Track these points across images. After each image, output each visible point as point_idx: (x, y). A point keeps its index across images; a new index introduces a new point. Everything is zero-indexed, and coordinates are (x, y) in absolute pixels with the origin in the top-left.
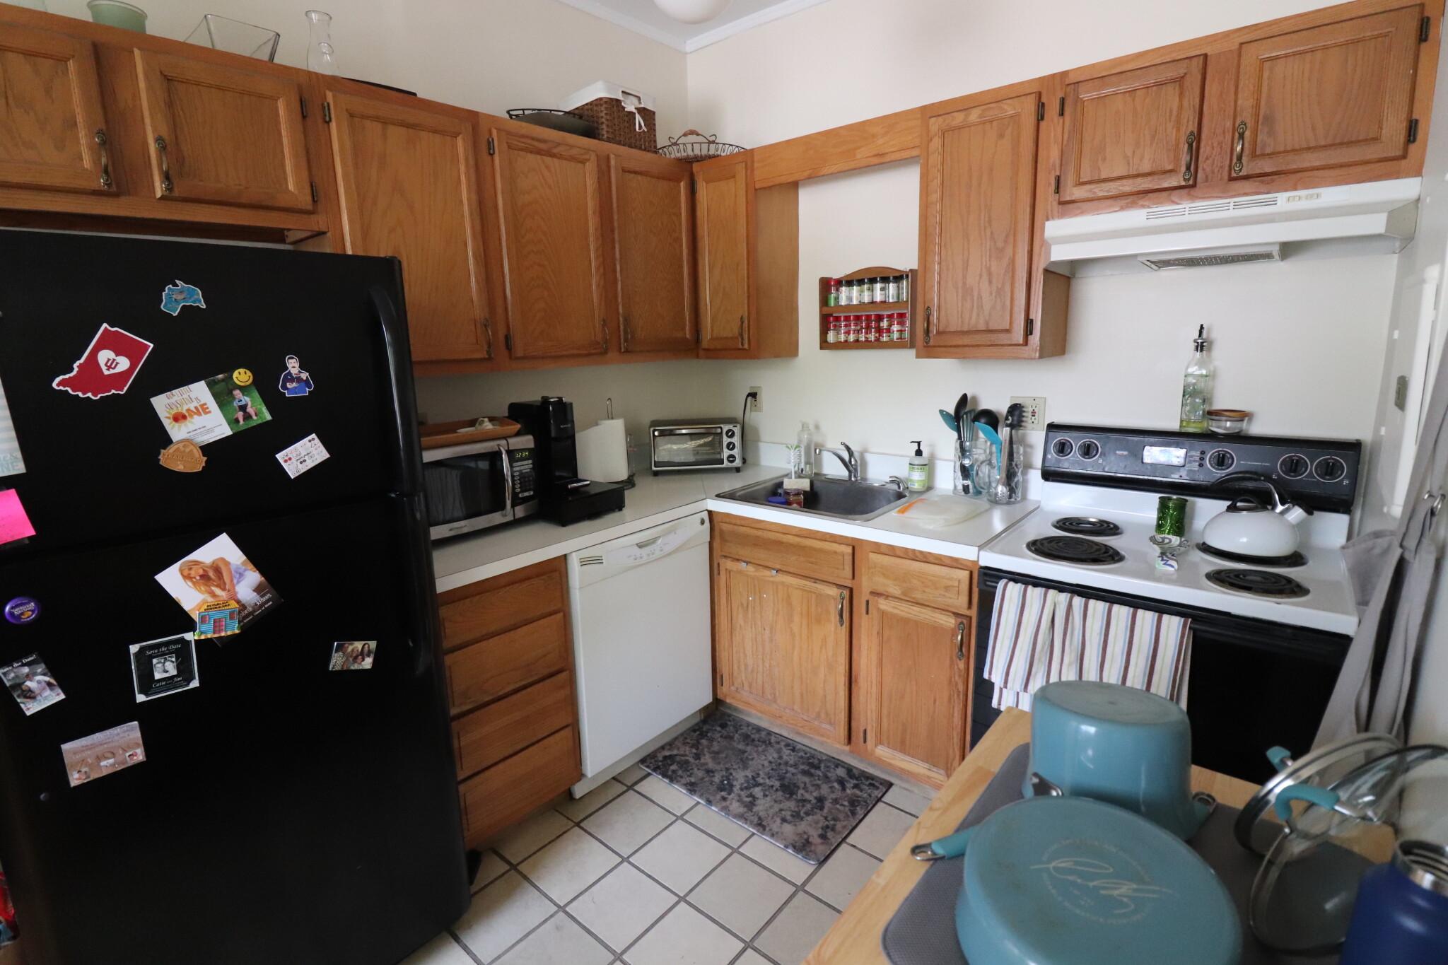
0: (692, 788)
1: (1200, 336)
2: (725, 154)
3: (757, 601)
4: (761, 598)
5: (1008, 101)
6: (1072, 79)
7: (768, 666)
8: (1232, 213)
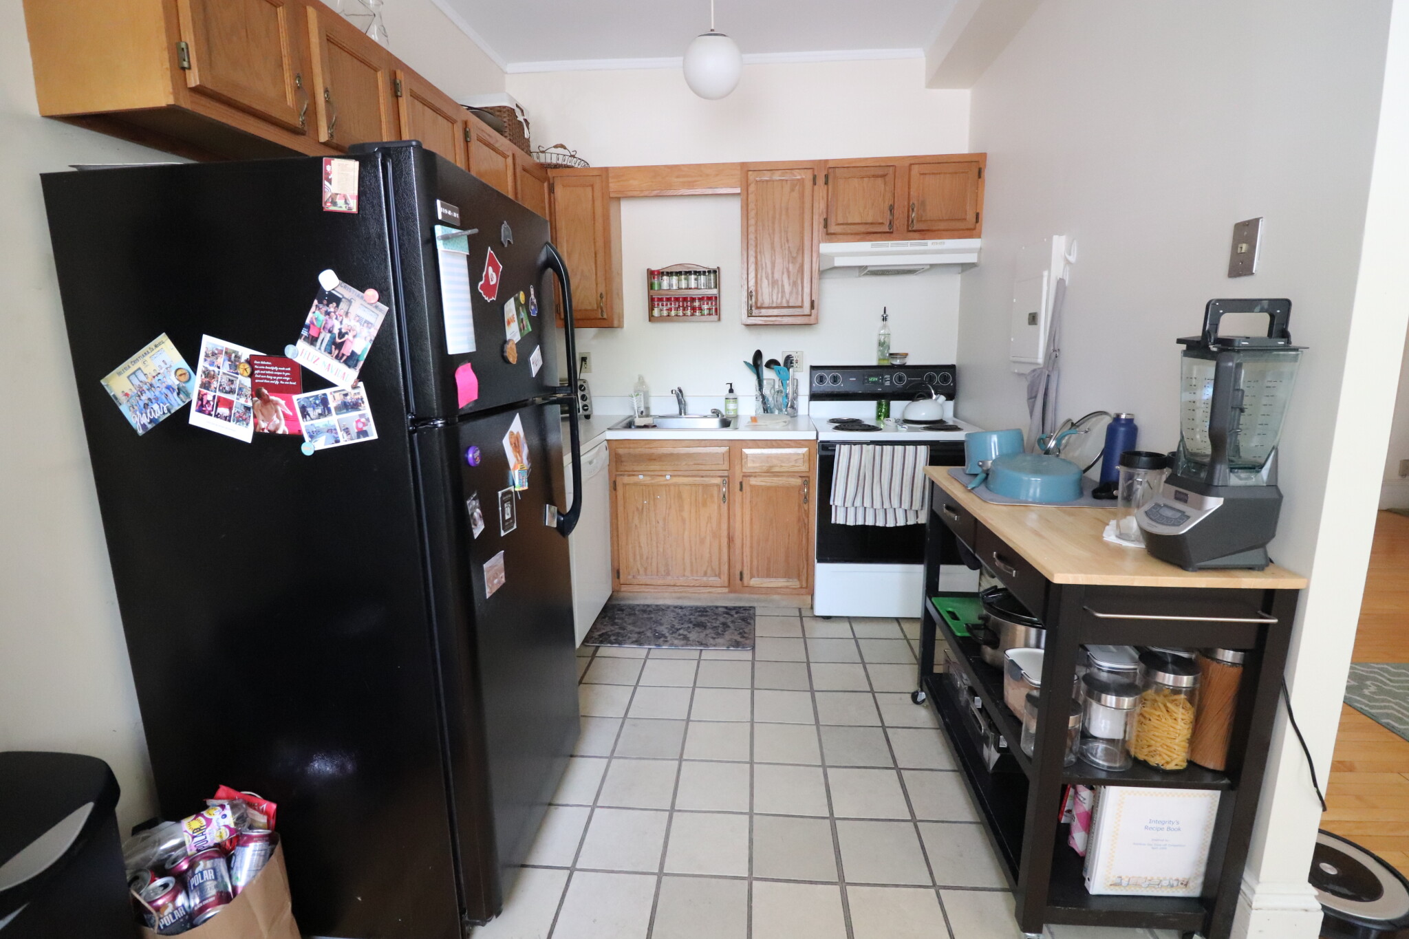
0: (639, 642)
1: (885, 312)
2: (580, 166)
3: (652, 502)
4: (655, 499)
5: (797, 170)
6: (831, 165)
7: (661, 550)
8: (909, 248)
